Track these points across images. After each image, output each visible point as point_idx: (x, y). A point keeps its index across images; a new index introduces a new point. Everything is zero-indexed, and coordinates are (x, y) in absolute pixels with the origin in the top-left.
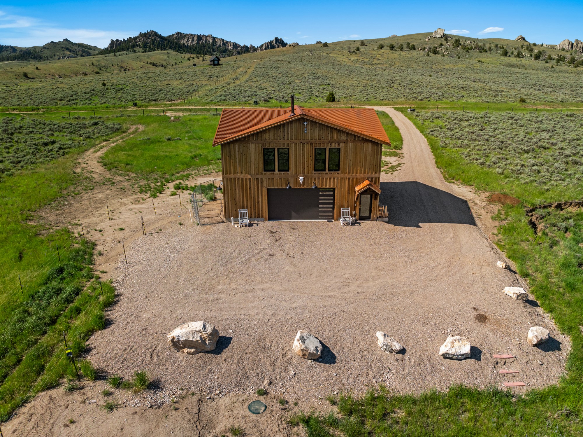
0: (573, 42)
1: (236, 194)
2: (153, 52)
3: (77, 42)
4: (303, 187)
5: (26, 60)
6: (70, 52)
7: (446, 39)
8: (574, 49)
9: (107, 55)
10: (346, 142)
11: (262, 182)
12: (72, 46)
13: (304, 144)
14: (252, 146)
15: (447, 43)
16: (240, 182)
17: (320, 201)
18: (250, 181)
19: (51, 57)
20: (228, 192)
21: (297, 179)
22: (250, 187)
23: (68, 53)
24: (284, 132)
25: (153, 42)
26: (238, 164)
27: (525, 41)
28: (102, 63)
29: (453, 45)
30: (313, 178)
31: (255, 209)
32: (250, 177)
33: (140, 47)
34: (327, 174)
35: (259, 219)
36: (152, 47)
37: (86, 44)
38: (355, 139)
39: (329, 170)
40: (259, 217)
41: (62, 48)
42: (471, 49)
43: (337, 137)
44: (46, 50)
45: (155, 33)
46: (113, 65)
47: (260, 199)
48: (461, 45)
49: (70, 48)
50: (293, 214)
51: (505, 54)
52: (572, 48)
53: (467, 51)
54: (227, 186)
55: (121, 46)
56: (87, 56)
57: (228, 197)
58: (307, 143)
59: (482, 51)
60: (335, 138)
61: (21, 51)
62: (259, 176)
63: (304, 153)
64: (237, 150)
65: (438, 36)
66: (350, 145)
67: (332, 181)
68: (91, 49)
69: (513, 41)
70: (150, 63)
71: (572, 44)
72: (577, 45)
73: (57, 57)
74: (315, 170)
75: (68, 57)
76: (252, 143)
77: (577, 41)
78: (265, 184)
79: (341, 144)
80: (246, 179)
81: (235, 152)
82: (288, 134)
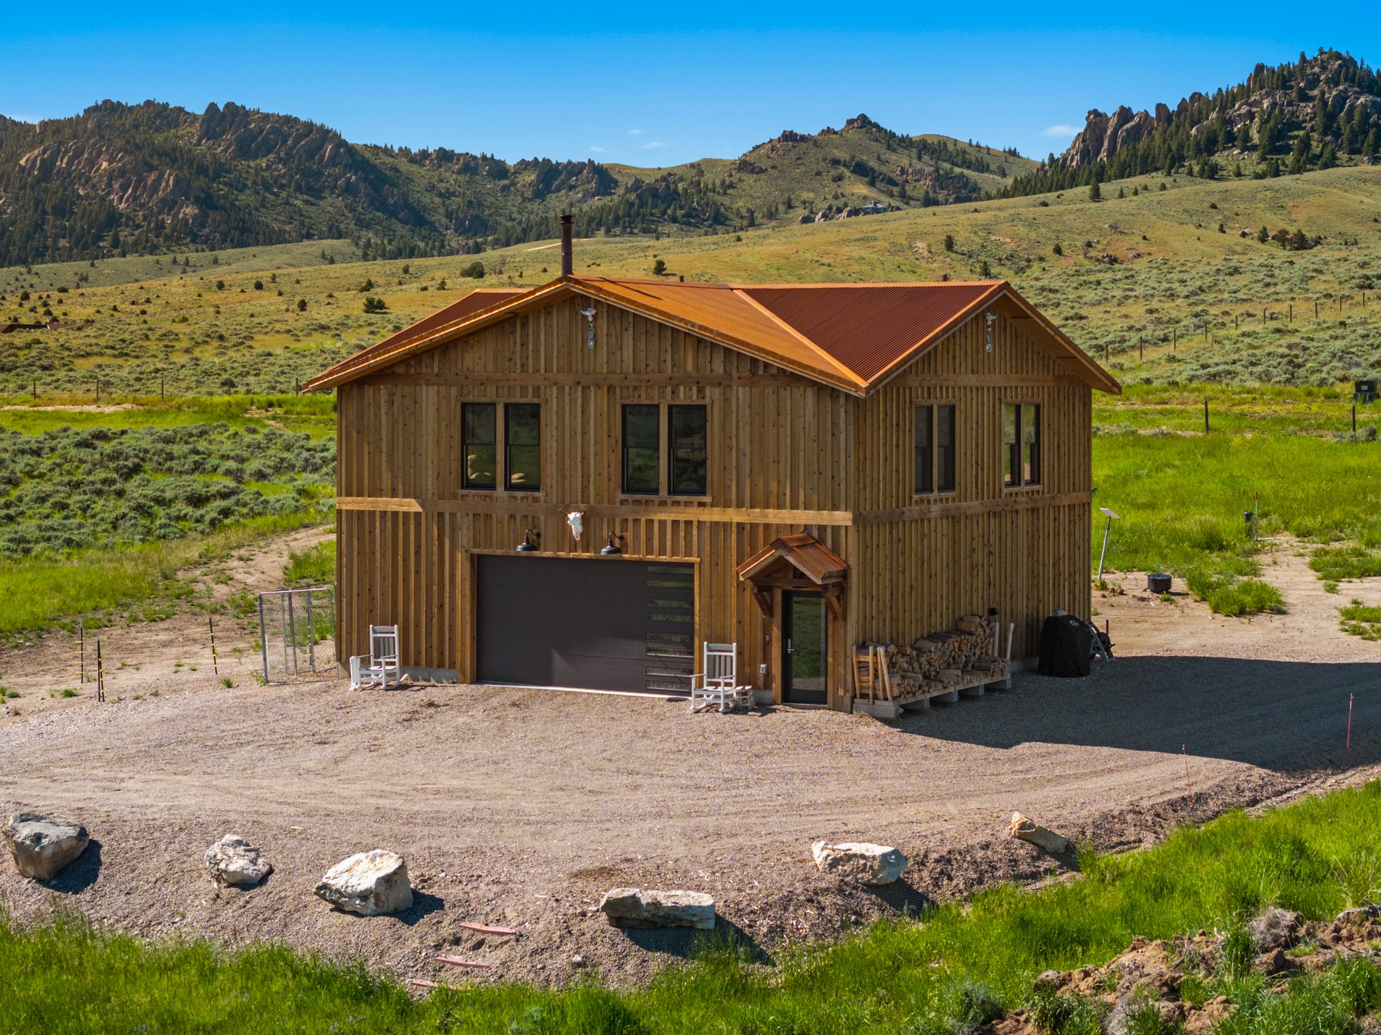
1: (373, 569)
2: (1318, 175)
3: (915, 133)
4: (585, 555)
5: (646, 231)
6: (872, 184)
9: (1052, 196)
10: (724, 383)
11: (453, 530)
12: (887, 155)
13: (585, 389)
14: (429, 396)
16: (389, 524)
18: (418, 524)
19: (771, 215)
20: (350, 561)
21: (561, 520)
22: (418, 547)
23: (861, 189)
24: (526, 344)
25: (1331, 117)
26: (384, 457)
28: (1005, 241)
30: (618, 521)
31: (429, 634)
32: (419, 509)
33: (1247, 147)
34: (663, 504)
35: (441, 672)
36: (1316, 148)
37: (963, 138)
38: (753, 373)
39: (671, 492)
40: (441, 665)
41: (836, 162)
43: (696, 366)
44: (750, 179)
45: (1348, 62)
46: (1058, 251)
47: (447, 595)
49: (873, 164)
50: (558, 661)
54: (350, 537)
55: (1141, 146)
56: (959, 200)
57: (350, 579)
58: (598, 386)
60: (689, 366)
61: (638, 184)
62: (446, 506)
63: (585, 424)
64: (384, 407)
66: (741, 394)
67: (682, 534)
68: (982, 167)
70: (1282, 238)
73: (801, 212)
74: (625, 490)
75: (855, 212)
76: (428, 383)
78: (464, 537)
79: (708, 391)
80: (406, 514)
81: (376, 415)
82: (537, 351)
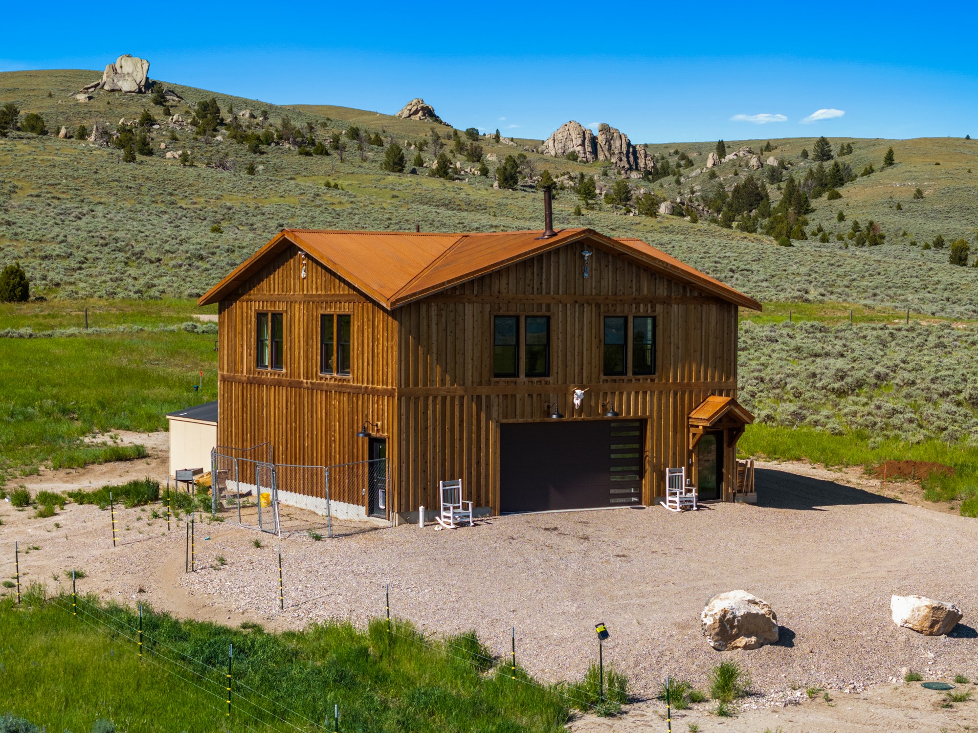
0: (596, 133)
1: (426, 440)
4: (580, 418)
7: (160, 100)
8: (601, 157)
10: (667, 302)
11: (488, 407)
13: (581, 305)
14: (469, 310)
15: (168, 113)
16: (439, 405)
17: (613, 456)
18: (462, 404)
21: (567, 395)
24: (540, 275)
26: (434, 356)
27: (436, 119)
29: (194, 123)
30: (601, 394)
32: (462, 392)
34: (630, 381)
35: (478, 510)
39: (634, 373)
42: (268, 140)
43: (649, 289)
47: (483, 453)
48: (222, 123)
51: (397, 163)
52: (595, 152)
53: (255, 150)
54: (408, 418)
57: (408, 449)
58: (588, 303)
59: (311, 149)
60: (645, 291)
62: (483, 391)
63: (581, 329)
64: (434, 319)
65: (127, 86)
66: (676, 308)
67: (640, 400)
69: (392, 118)
71: (594, 140)
72: (608, 141)
74: (606, 373)
76: (470, 302)
77: (605, 129)
78: (495, 411)
79: (657, 307)
80: (452, 398)
81: (428, 326)
82: (548, 279)
